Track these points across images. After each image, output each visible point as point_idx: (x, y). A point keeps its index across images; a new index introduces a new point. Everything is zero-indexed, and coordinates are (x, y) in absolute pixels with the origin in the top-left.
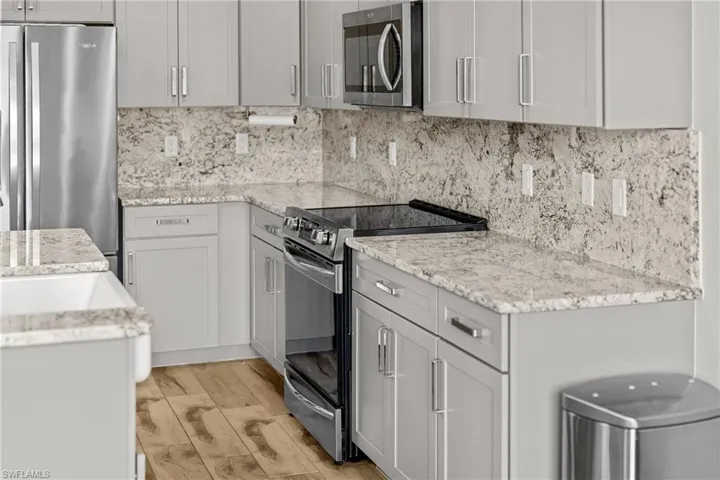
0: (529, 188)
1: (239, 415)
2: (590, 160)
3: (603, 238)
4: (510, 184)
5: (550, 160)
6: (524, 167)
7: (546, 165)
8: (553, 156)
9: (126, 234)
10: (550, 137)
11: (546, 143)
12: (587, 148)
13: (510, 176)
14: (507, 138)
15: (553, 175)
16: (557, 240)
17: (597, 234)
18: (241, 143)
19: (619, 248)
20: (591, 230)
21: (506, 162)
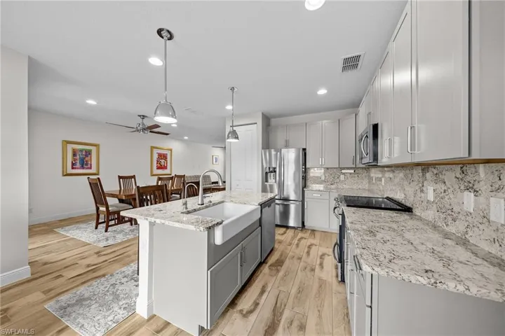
0: (431, 197)
1: (322, 250)
2: (471, 185)
3: (481, 233)
4: (423, 195)
5: (443, 185)
6: (429, 187)
7: (441, 187)
8: (445, 183)
9: (306, 196)
10: (444, 172)
11: (441, 176)
12: (468, 178)
13: (422, 191)
14: (421, 174)
15: (445, 192)
16: (447, 225)
17: (476, 229)
18: (342, 177)
19: (497, 243)
20: (471, 225)
21: (420, 185)
